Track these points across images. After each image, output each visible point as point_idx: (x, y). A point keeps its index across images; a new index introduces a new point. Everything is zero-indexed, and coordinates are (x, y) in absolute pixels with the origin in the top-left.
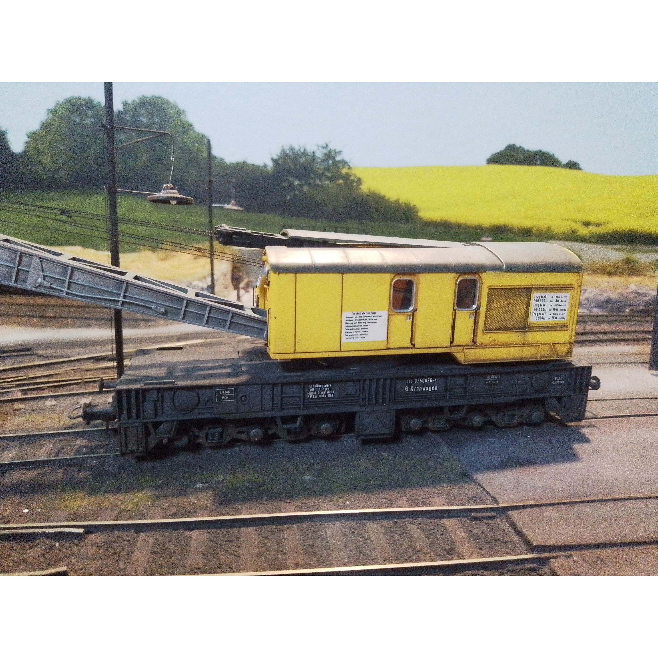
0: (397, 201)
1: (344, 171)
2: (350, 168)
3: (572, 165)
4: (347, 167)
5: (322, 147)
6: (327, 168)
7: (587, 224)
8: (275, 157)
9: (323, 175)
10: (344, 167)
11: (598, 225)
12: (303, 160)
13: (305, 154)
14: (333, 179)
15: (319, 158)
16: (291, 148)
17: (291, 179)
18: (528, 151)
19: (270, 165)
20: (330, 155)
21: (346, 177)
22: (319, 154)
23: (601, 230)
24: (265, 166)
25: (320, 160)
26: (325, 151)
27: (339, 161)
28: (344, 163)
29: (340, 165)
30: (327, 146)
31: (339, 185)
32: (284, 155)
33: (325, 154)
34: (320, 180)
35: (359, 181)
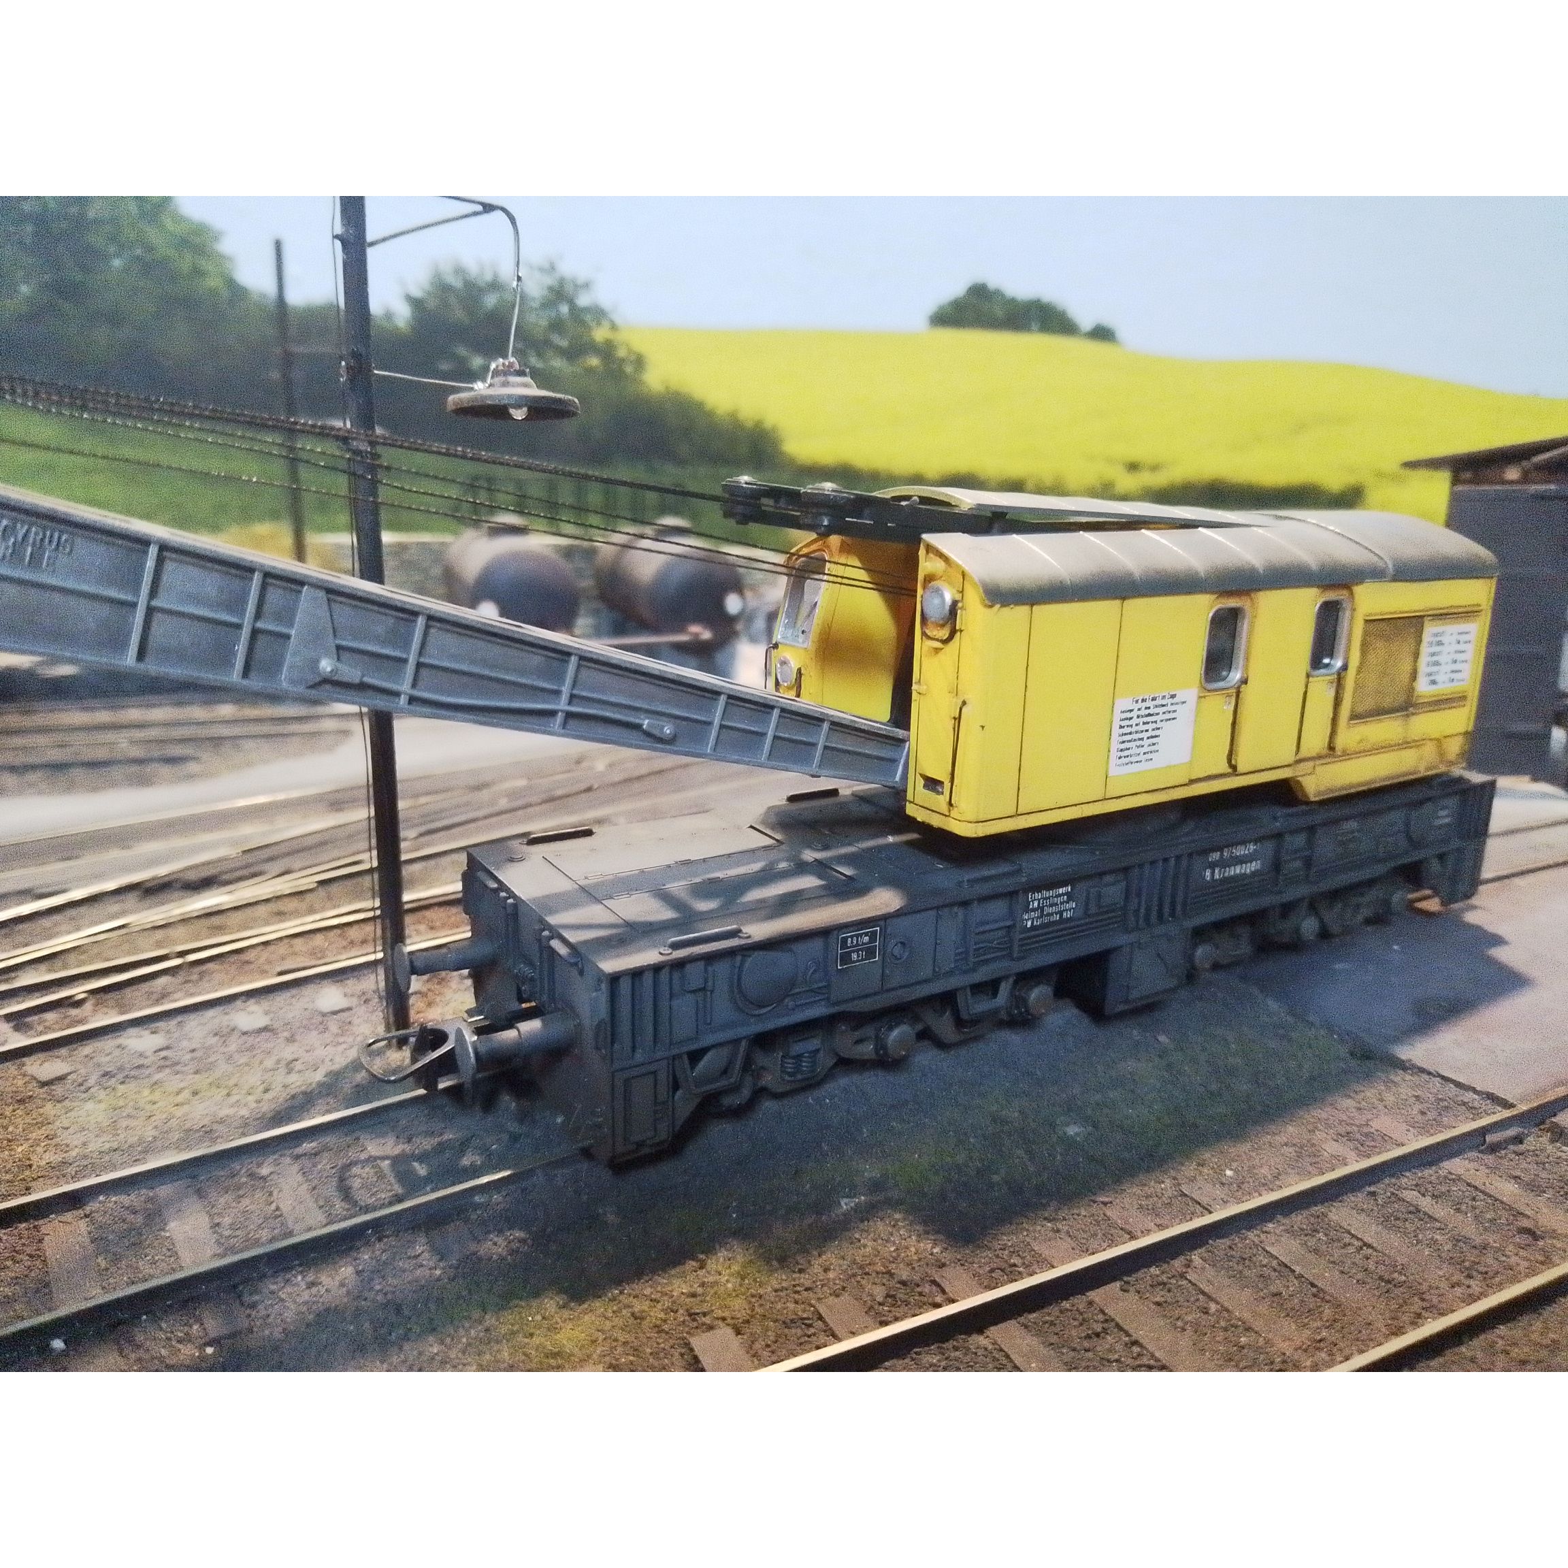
0: (733, 416)
1: (600, 334)
2: (614, 327)
3: (1102, 334)
4: (606, 324)
5: (541, 270)
6: (557, 326)
7: (1133, 467)
8: (417, 293)
9: (547, 343)
10: (599, 324)
11: (1155, 468)
12: (490, 301)
13: (495, 286)
14: (575, 352)
15: (534, 299)
16: (459, 271)
17: (462, 351)
18: (1013, 301)
19: (403, 314)
20: (560, 293)
21: (607, 351)
22: (535, 288)
23: (1159, 480)
24: (389, 316)
25: (536, 305)
26: (549, 281)
27: (587, 310)
28: (599, 314)
29: (588, 318)
30: (552, 268)
31: (590, 371)
32: (442, 288)
33: (551, 289)
34: (540, 355)
35: (639, 362)
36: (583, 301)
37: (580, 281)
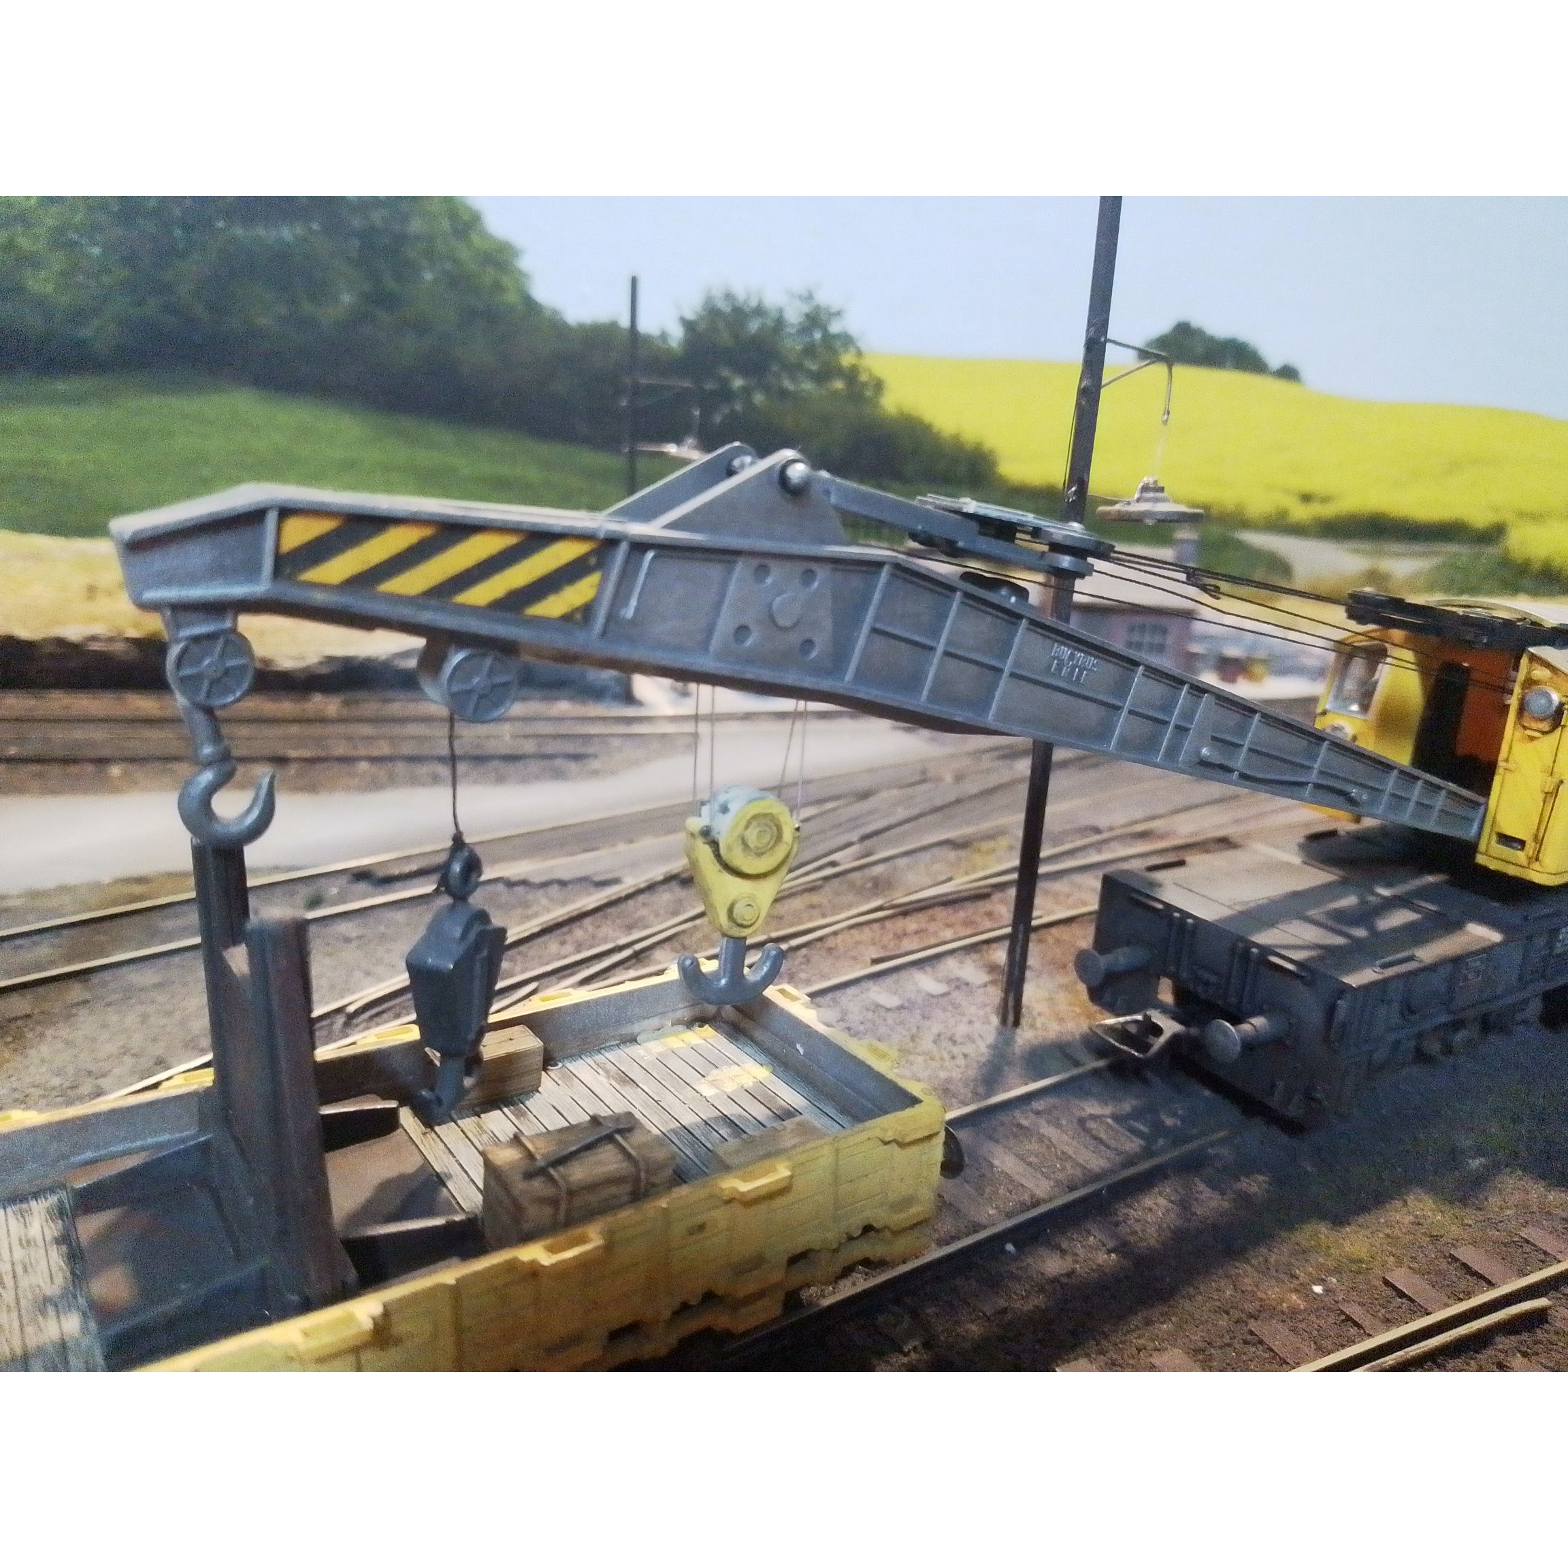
0: (956, 437)
1: (847, 360)
2: (859, 354)
3: (1288, 373)
4: (852, 350)
6: (810, 351)
7: (1306, 498)
8: (690, 316)
9: (800, 366)
10: (846, 350)
12: (754, 326)
13: (759, 311)
14: (821, 377)
15: (792, 325)
16: (729, 296)
17: (725, 372)
19: (676, 334)
20: (815, 320)
21: (851, 375)
22: (794, 316)
24: (664, 336)
25: (793, 331)
26: (806, 309)
27: (837, 336)
28: (847, 340)
29: (838, 344)
30: (810, 297)
31: (835, 394)
32: (712, 313)
33: (807, 315)
34: (793, 378)
35: (879, 386)
36: (835, 328)
37: (834, 309)
